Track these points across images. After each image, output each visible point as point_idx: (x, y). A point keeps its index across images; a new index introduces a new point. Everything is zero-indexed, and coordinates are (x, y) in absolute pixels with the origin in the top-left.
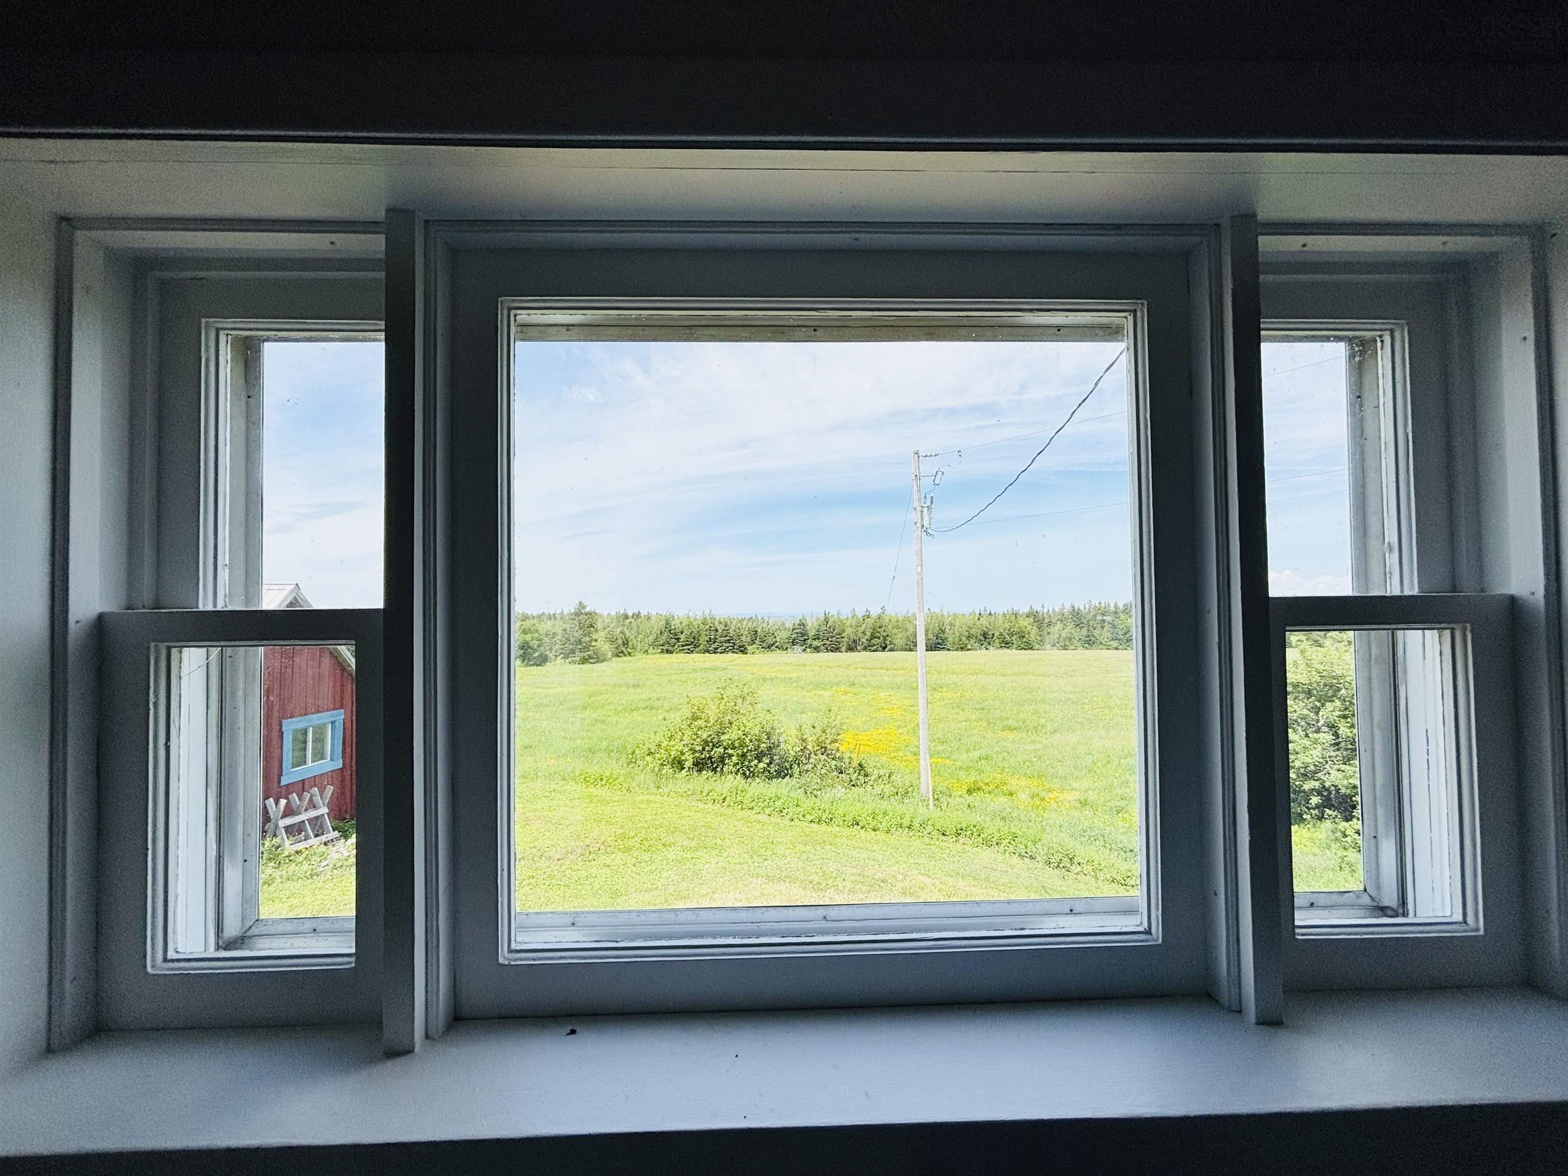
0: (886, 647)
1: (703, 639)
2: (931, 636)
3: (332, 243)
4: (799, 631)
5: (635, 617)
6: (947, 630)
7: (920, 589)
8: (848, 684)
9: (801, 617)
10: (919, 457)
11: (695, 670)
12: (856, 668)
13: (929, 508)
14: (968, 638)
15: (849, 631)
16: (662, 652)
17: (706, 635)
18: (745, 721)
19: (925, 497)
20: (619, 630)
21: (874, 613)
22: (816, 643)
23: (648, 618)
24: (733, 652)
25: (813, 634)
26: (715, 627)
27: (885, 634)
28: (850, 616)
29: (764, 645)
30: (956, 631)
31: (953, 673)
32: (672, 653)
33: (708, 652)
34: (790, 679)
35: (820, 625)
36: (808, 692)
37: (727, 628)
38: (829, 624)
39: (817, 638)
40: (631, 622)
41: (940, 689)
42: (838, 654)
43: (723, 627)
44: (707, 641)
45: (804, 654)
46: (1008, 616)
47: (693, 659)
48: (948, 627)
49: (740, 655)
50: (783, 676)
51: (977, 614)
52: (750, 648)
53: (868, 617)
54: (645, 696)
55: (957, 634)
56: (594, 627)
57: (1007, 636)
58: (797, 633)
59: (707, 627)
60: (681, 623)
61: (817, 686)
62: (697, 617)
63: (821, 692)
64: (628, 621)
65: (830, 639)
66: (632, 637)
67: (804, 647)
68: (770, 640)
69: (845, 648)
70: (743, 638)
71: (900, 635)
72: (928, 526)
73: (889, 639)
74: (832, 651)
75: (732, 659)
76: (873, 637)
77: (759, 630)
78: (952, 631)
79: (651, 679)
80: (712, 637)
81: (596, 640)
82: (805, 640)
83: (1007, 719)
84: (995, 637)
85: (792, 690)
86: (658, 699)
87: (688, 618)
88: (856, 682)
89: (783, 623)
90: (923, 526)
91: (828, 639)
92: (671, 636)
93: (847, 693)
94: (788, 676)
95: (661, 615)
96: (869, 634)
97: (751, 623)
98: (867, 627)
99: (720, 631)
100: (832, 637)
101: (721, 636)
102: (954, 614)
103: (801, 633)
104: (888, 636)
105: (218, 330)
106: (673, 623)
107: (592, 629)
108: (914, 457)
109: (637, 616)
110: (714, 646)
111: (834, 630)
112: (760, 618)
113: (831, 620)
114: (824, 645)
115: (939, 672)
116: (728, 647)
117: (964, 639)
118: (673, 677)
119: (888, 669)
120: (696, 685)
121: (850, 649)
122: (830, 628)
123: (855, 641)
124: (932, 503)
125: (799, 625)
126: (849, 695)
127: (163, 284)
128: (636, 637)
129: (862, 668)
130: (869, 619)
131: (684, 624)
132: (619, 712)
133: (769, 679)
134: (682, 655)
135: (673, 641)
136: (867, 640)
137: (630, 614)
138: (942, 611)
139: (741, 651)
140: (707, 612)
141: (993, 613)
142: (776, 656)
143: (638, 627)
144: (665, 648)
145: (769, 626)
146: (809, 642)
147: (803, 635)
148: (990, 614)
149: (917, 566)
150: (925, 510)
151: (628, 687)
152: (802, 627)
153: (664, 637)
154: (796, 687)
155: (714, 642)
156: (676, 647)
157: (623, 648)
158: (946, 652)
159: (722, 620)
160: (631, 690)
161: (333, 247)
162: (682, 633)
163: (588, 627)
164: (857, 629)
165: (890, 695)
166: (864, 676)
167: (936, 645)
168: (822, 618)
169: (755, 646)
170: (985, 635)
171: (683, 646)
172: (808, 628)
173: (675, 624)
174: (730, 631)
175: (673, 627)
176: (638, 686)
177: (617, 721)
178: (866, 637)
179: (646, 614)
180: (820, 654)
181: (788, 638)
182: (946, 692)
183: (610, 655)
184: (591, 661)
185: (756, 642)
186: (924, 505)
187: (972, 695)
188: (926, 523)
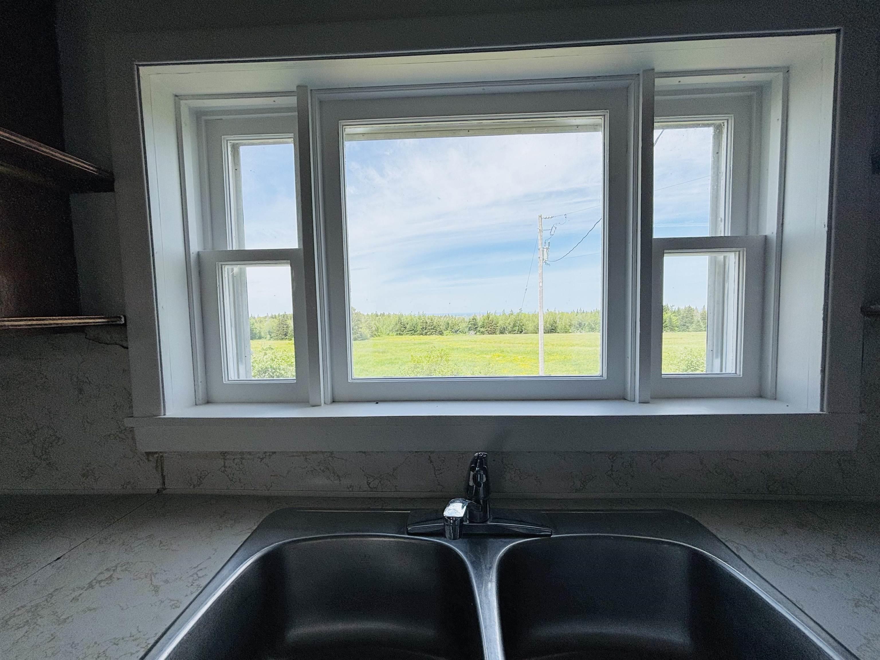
0: (522, 331)
1: (419, 327)
2: (548, 325)
3: (274, 101)
4: (472, 323)
5: (382, 315)
6: (558, 322)
7: (541, 296)
8: (500, 351)
9: (473, 315)
10: (542, 219)
11: (415, 344)
12: (505, 343)
13: (547, 249)
14: (570, 326)
15: (501, 323)
16: (397, 334)
17: (421, 325)
18: (442, 369)
19: (545, 243)
20: (373, 322)
21: (516, 311)
22: (482, 330)
23: (389, 316)
24: (436, 335)
25: (480, 325)
26: (425, 321)
27: (521, 324)
28: (502, 314)
29: (453, 330)
30: (563, 322)
31: (560, 345)
32: (402, 335)
33: (422, 334)
34: (467, 349)
35: (484, 320)
36: (478, 355)
37: (432, 321)
38: (490, 319)
39: (483, 326)
40: (379, 319)
41: (553, 354)
42: (494, 335)
43: (430, 321)
44: (422, 329)
45: (475, 336)
46: (593, 313)
47: (414, 338)
48: (558, 320)
49: (440, 336)
50: (464, 347)
51: (576, 312)
52: (445, 332)
53: (512, 314)
54: (389, 357)
55: (564, 324)
56: (360, 321)
57: (593, 325)
58: (471, 324)
59: (421, 321)
60: (407, 318)
61: (482, 352)
62: (416, 316)
63: (485, 356)
64: (378, 318)
65: (490, 327)
66: (380, 327)
67: (476, 332)
68: (456, 328)
69: (498, 332)
70: (441, 327)
71: (530, 325)
72: (547, 259)
73: (524, 327)
74: (491, 334)
75: (435, 338)
76: (514, 326)
77: (450, 323)
78: (560, 322)
79: (391, 349)
80: (424, 326)
81: (361, 328)
82: (476, 328)
83: (590, 370)
84: (586, 326)
85: (468, 355)
86: (396, 359)
87: (411, 316)
88: (504, 350)
89: (464, 318)
90: (543, 259)
91: (489, 327)
92: (402, 326)
93: (499, 356)
94: (466, 347)
95: (396, 315)
96: (512, 324)
97: (445, 319)
98: (511, 320)
99: (429, 323)
100: (491, 326)
101: (429, 326)
102: (562, 313)
103: (474, 324)
104: (523, 325)
105: (227, 141)
106: (402, 319)
107: (359, 322)
108: (539, 218)
109: (383, 315)
110: (426, 331)
111: (492, 322)
112: (450, 316)
113: (491, 317)
114: (486, 330)
115: (553, 345)
116: (433, 332)
117: (568, 326)
118: (403, 348)
119: (523, 344)
120: (416, 351)
121: (502, 333)
122: (490, 321)
123: (504, 329)
124: (549, 246)
125: (473, 319)
126: (501, 357)
127: (207, 121)
128: (382, 327)
129: (508, 343)
130: (512, 316)
131: (408, 320)
132: (375, 366)
133: (455, 349)
134: (408, 336)
135: (403, 328)
136: (511, 327)
137: (379, 314)
138: (555, 311)
139: (440, 334)
140: (421, 313)
141: (585, 311)
142: (460, 337)
143: (384, 321)
144: (398, 332)
145: (456, 320)
146: (478, 329)
147: (475, 325)
148: (583, 312)
149: (539, 283)
150: (545, 250)
151: (379, 353)
152: (474, 321)
153: (398, 326)
154: (471, 353)
155: (426, 329)
156: (404, 332)
157: (376, 333)
158: (557, 334)
159: (430, 317)
160: (381, 354)
161: (274, 103)
162: (407, 324)
163: (357, 321)
164: (505, 321)
165: (524, 358)
166: (509, 347)
167: (552, 330)
168: (486, 315)
169: (448, 331)
170: (580, 324)
171: (408, 331)
172: (478, 321)
173: (404, 320)
174: (434, 323)
175: (402, 321)
176: (385, 352)
177: (374, 370)
178: (510, 326)
179: (388, 314)
180: (484, 335)
181: (466, 327)
182: (556, 355)
183: (369, 336)
184: (359, 339)
185: (448, 329)
186: (545, 247)
187: (571, 357)
188: (545, 258)
